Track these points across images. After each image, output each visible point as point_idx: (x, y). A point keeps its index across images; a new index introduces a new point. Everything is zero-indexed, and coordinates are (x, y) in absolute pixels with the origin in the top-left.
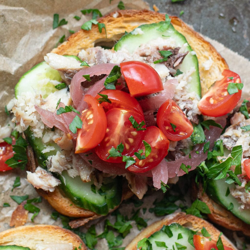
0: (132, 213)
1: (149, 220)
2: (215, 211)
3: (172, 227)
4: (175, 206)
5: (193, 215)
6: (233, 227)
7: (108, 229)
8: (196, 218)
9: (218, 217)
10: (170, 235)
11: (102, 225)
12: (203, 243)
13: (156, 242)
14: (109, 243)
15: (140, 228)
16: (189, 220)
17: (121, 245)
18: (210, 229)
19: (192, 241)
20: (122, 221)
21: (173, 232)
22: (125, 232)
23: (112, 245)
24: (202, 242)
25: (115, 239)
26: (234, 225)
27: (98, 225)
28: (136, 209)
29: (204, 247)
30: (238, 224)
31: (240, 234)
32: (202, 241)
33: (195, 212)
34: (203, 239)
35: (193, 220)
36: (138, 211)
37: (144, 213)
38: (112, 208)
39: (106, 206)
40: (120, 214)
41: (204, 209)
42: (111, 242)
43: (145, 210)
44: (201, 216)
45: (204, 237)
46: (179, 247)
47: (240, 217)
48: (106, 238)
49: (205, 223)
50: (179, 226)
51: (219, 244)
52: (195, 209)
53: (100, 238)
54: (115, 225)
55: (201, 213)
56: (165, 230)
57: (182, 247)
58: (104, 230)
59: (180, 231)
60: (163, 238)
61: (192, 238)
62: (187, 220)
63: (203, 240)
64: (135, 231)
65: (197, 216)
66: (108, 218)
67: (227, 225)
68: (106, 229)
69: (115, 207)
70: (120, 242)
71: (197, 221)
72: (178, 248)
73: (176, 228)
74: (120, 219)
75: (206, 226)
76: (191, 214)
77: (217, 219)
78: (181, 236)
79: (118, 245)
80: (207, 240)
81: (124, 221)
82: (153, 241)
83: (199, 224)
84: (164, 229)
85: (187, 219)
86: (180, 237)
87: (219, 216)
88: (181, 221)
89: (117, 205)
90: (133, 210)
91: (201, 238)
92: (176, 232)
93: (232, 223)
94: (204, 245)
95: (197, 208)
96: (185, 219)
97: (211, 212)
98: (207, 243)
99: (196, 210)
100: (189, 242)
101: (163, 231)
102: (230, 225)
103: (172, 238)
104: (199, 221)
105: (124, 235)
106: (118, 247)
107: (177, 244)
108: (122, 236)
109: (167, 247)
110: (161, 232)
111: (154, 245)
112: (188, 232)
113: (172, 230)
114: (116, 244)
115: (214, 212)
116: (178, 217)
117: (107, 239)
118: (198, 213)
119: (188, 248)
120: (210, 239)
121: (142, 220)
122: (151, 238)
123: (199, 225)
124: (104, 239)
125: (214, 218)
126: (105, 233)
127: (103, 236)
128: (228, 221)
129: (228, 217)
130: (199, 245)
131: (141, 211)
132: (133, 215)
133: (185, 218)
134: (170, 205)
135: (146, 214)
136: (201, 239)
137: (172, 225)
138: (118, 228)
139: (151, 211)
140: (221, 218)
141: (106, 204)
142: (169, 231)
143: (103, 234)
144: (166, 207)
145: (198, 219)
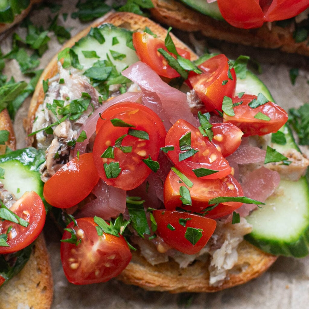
0: (49, 21)
1: (72, 28)
2: (160, 3)
3: (103, 29)
4: (106, 6)
5: (131, 12)
6: (187, 24)
7: (18, 45)
8: (135, 16)
9: (164, 12)
10: (102, 40)
11: (9, 41)
12: (146, 41)
13: (83, 52)
14: (21, 65)
15: (62, 40)
16: (126, 19)
17: (38, 66)
18: (156, 29)
19: (131, 43)
20: (36, 33)
21: (106, 36)
22: (41, 46)
23: (25, 68)
24: (144, 40)
25: (29, 59)
26: (188, 21)
27: (4, 42)
28: (53, 16)
29: (148, 46)
30: (193, 18)
31: (199, 36)
32: (143, 38)
33: (132, 7)
34: (145, 35)
35: (132, 18)
36: (56, 18)
37: (65, 20)
38: (20, 13)
39: (10, 11)
40: (32, 24)
41: (145, 2)
42: (23, 62)
43: (65, 16)
44: (141, 12)
45: (145, 33)
46: (115, 55)
47: (194, 7)
48: (16, 58)
49: (148, 22)
50: (113, 28)
51: (169, 44)
52: (132, 4)
53: (9, 58)
54: (27, 39)
55: (142, 9)
56: (94, 34)
57: (119, 55)
58: (12, 47)
59: (114, 34)
60: (92, 45)
61: (131, 40)
62: (123, 20)
63: (145, 38)
64: (55, 45)
65: (136, 13)
66: (16, 32)
67: (178, 21)
68: (15, 46)
69: (23, 11)
70: (36, 62)
71: (136, 20)
72: (115, 57)
73: (109, 31)
74: (32, 32)
75: (150, 26)
76: (127, 10)
77: (164, 14)
78: (117, 40)
79: (34, 66)
80: (151, 37)
81: (39, 32)
82: (79, 51)
83: (140, 23)
84: (92, 33)
85: (123, 18)
86: (115, 41)
87: (165, 10)
88: (114, 22)
89: (25, 7)
90: (49, 17)
91: (143, 35)
92: (108, 36)
93: (185, 18)
94: (147, 44)
95: (134, 3)
96: (119, 19)
97: (155, 6)
98: (151, 41)
99: (134, 5)
100: (128, 46)
101: (91, 36)
102: (183, 21)
103: (105, 44)
104: (139, 20)
105: (40, 52)
106: (34, 69)
107: (112, 52)
108: (38, 53)
109: (99, 57)
110: (89, 38)
111: (81, 56)
112: (126, 34)
113: (104, 33)
114: (30, 65)
115: (158, 5)
116: (111, 18)
117: (17, 60)
118: (137, 8)
119: (127, 56)
120: (154, 36)
121: (62, 29)
122: (76, 47)
123: (141, 25)
124: (14, 61)
125: (159, 13)
126: (15, 52)
127: (12, 57)
128: (179, 15)
129: (179, 10)
130: (141, 45)
131: (61, 17)
132: (49, 24)
133: (120, 17)
134: (99, 6)
135: (67, 21)
136: (142, 37)
137: (102, 27)
138: (31, 42)
139: (74, 16)
140: (170, 12)
141: (9, 7)
142: (99, 35)
143: (11, 53)
144: (93, 9)
145: (138, 17)
